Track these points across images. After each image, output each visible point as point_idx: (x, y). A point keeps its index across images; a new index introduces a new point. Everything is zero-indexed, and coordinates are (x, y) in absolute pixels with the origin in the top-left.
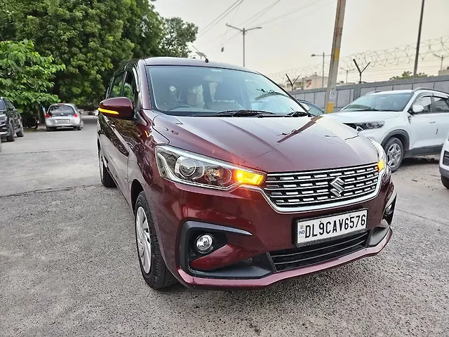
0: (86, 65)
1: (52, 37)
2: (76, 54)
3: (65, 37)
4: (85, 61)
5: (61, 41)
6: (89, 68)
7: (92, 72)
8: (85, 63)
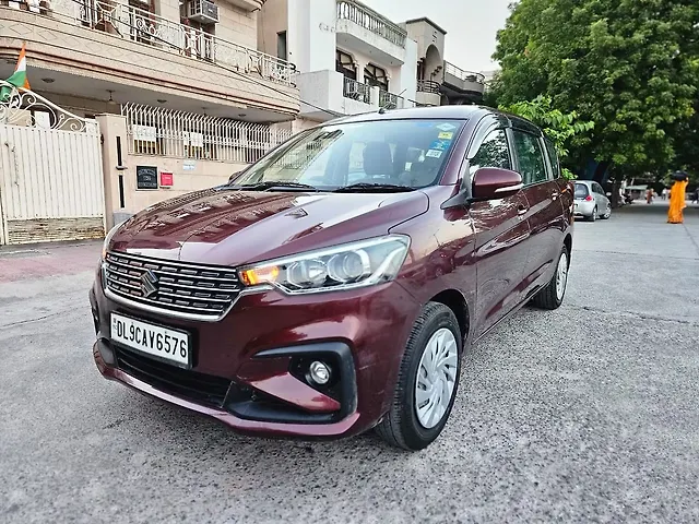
0: (641, 117)
1: (592, 83)
2: (626, 102)
3: (610, 79)
4: (640, 110)
5: (605, 86)
6: (645, 121)
7: (649, 126)
8: (639, 114)
